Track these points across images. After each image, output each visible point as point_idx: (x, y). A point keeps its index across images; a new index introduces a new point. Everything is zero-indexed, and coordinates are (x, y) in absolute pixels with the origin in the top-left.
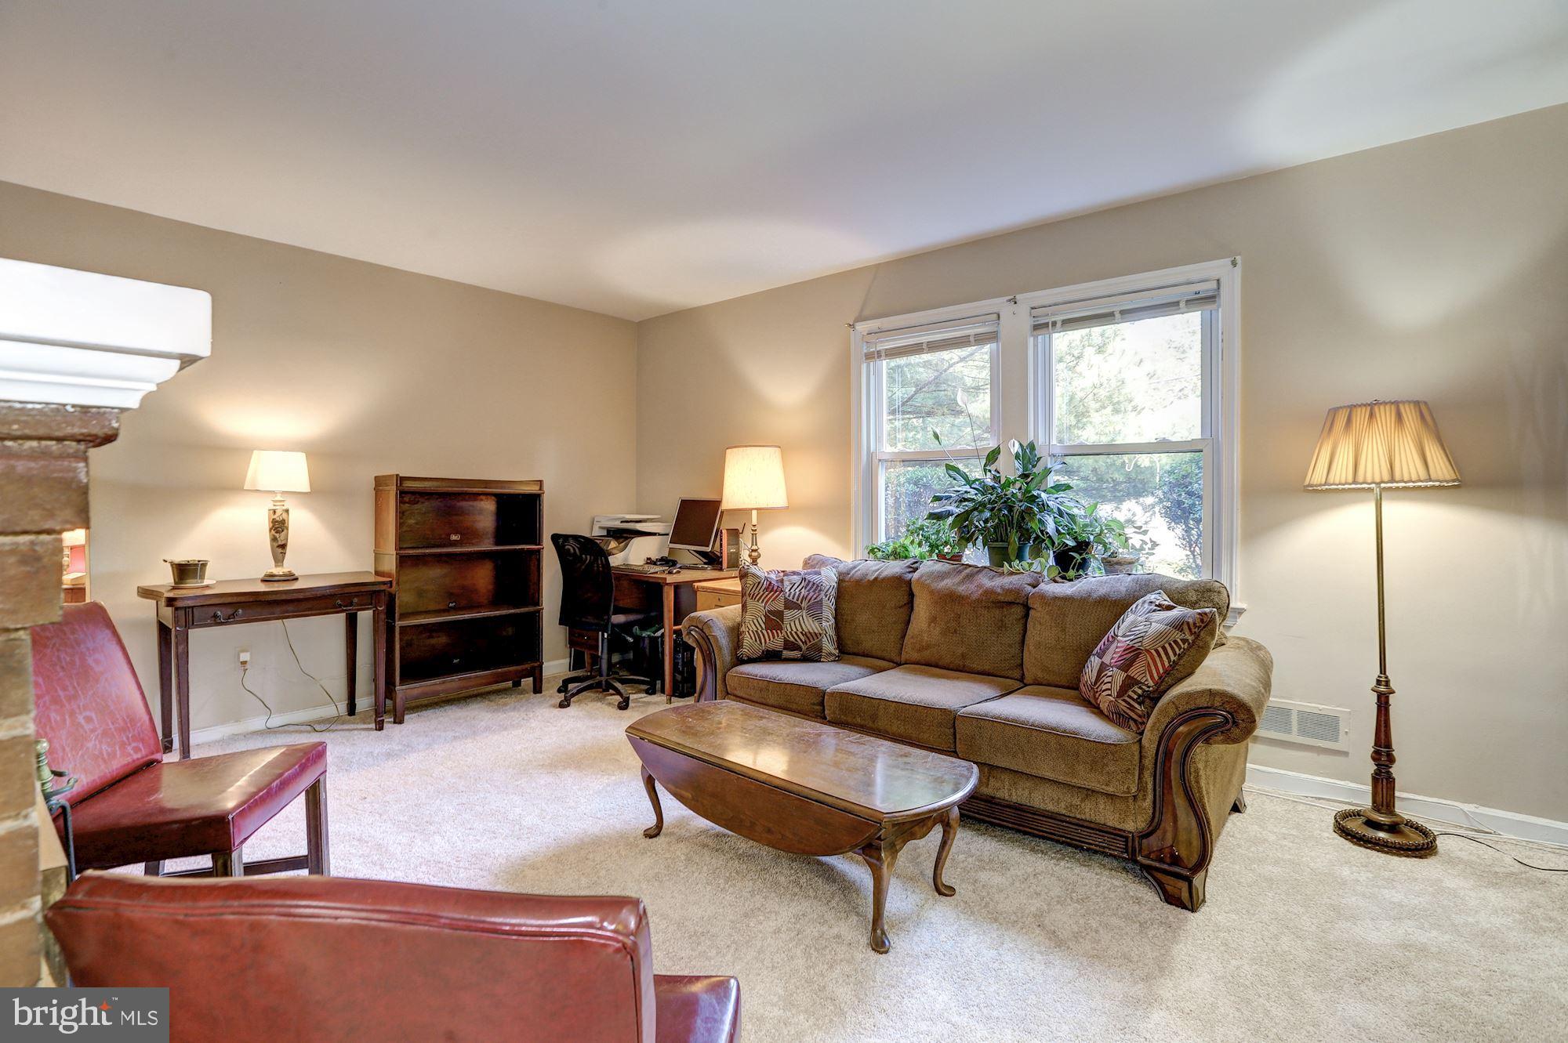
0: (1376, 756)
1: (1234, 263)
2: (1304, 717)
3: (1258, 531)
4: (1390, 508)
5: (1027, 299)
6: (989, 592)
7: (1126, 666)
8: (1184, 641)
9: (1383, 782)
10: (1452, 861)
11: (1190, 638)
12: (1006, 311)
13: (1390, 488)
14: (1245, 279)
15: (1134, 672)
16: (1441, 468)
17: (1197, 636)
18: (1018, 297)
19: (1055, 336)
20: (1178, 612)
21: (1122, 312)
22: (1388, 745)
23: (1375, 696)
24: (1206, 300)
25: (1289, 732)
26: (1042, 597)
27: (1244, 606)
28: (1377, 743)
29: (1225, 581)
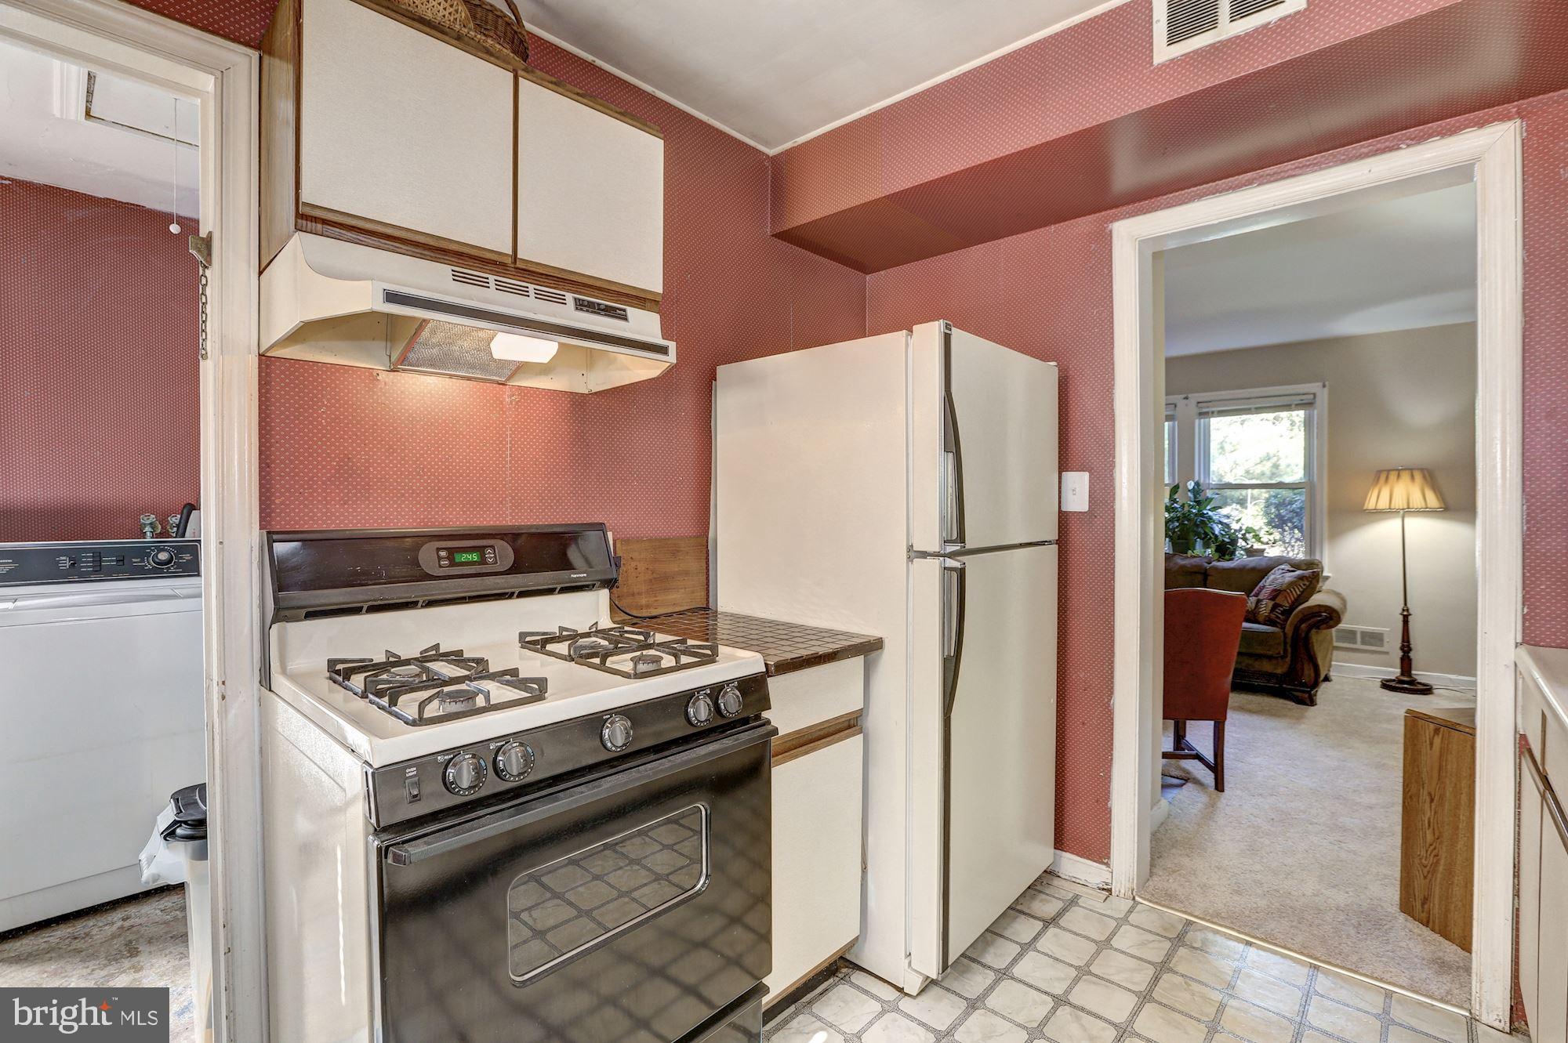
0: (1402, 648)
1: (1324, 386)
2: (1364, 634)
3: (1336, 534)
4: (1409, 521)
5: (1195, 397)
6: (1183, 567)
7: (1273, 598)
8: (1304, 585)
9: (1406, 663)
10: (1440, 696)
11: (1307, 583)
12: (1181, 403)
13: (1408, 511)
14: (1330, 394)
15: (1278, 601)
16: (1433, 501)
17: (1311, 582)
18: (1190, 396)
19: (1212, 419)
20: (1298, 572)
21: (1256, 408)
22: (1408, 642)
23: (1401, 617)
24: (1307, 404)
25: (1355, 643)
26: (1216, 569)
27: (1329, 575)
28: (1403, 641)
29: (1318, 557)
